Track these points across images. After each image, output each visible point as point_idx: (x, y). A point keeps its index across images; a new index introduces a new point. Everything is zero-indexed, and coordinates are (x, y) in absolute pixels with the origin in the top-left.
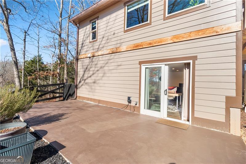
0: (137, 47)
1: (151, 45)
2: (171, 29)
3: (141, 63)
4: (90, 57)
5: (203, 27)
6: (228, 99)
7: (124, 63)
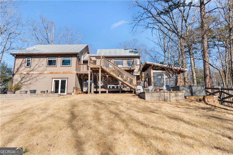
0: (51, 73)
1: (56, 73)
2: (63, 70)
3: (52, 78)
4: (25, 74)
5: (70, 71)
6: (74, 87)
7: (47, 77)
